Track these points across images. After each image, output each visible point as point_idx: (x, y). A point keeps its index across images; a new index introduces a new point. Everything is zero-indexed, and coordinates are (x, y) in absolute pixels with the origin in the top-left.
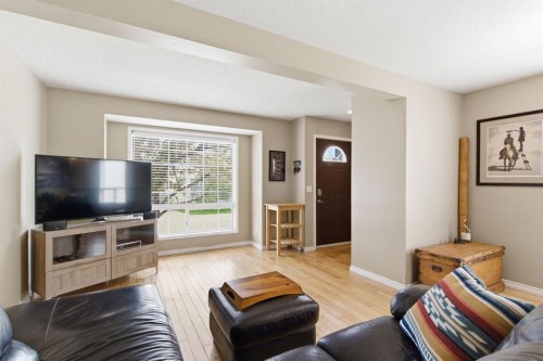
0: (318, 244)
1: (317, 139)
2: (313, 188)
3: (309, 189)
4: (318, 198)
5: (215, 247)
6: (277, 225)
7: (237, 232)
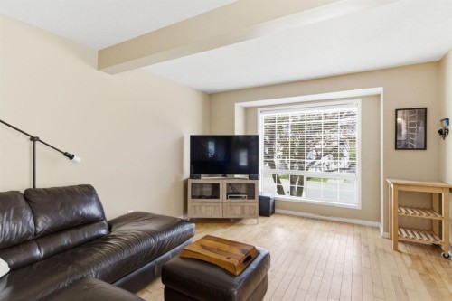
7: (360, 208)
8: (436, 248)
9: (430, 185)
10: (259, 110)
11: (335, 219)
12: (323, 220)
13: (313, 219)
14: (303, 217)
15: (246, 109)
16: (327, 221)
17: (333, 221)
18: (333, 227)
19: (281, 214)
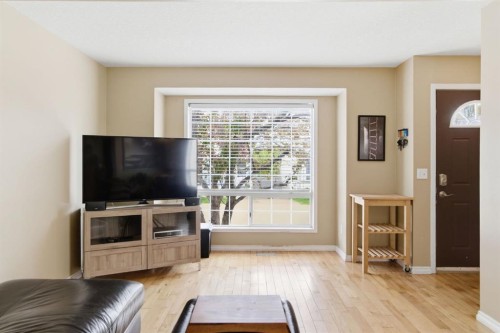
0: (439, 264)
1: (438, 92)
2: (429, 173)
3: (422, 174)
4: (439, 188)
5: (285, 248)
6: (363, 227)
7: (316, 231)
8: (393, 264)
9: (387, 199)
10: (187, 101)
11: (289, 248)
12: (276, 252)
13: (263, 252)
14: (250, 252)
15: (166, 98)
16: (281, 252)
17: (287, 252)
18: (292, 259)
19: (221, 252)
